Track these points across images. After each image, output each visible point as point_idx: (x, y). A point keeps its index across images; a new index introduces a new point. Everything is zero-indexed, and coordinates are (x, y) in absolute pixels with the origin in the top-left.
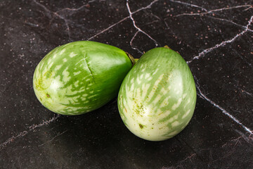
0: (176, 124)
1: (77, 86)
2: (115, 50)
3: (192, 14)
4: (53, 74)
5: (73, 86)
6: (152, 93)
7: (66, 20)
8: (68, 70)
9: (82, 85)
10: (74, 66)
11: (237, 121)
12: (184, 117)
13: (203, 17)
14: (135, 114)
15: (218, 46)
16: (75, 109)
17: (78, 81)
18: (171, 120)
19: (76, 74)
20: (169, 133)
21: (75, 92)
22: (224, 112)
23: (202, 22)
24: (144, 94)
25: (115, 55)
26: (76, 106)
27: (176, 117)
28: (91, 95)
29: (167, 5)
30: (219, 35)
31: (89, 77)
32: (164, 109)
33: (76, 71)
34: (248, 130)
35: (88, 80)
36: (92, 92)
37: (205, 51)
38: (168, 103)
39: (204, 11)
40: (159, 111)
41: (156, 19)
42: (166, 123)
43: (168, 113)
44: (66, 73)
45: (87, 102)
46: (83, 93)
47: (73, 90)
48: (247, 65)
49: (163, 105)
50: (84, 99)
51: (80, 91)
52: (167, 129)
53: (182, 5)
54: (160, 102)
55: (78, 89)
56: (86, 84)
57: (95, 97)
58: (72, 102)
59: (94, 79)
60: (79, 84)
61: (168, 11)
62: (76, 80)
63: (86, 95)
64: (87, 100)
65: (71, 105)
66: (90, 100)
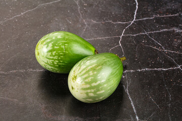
0: (92, 95)
1: (54, 54)
2: (88, 45)
3: (155, 48)
4: (45, 43)
5: (52, 54)
6: (84, 72)
7: (86, 26)
8: (52, 44)
9: (57, 55)
10: (56, 43)
11: (135, 111)
12: (98, 93)
13: (159, 52)
14: (71, 80)
15: (156, 69)
16: (50, 67)
17: (55, 52)
18: (89, 91)
19: (55, 47)
20: (86, 98)
21: (52, 57)
22: (132, 103)
23: (157, 54)
24: (80, 71)
25: (87, 48)
26: (50, 65)
27: (93, 91)
28: (61, 63)
29: (145, 39)
30: (161, 64)
31: (63, 52)
32: (86, 83)
33: (57, 46)
34: (137, 118)
35: (62, 53)
36: (62, 61)
37: (147, 69)
38: (90, 80)
39: (163, 49)
40: (83, 83)
41: (134, 43)
42: (86, 91)
43: (88, 86)
44: (50, 45)
45: (57, 66)
46: (56, 59)
47: (51, 56)
48: (164, 85)
49: (87, 80)
50: (56, 63)
51: (54, 58)
52: (85, 96)
53: (153, 41)
54: (86, 78)
55: (54, 56)
56: (59, 56)
57: (63, 65)
58: (49, 62)
59: (65, 55)
60: (55, 53)
61: (143, 41)
62: (54, 51)
63: (57, 61)
64: (57, 64)
65: (47, 63)
66: (60, 66)
